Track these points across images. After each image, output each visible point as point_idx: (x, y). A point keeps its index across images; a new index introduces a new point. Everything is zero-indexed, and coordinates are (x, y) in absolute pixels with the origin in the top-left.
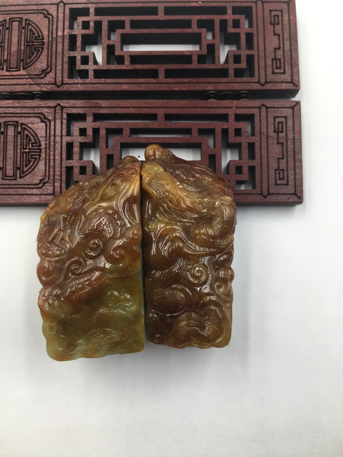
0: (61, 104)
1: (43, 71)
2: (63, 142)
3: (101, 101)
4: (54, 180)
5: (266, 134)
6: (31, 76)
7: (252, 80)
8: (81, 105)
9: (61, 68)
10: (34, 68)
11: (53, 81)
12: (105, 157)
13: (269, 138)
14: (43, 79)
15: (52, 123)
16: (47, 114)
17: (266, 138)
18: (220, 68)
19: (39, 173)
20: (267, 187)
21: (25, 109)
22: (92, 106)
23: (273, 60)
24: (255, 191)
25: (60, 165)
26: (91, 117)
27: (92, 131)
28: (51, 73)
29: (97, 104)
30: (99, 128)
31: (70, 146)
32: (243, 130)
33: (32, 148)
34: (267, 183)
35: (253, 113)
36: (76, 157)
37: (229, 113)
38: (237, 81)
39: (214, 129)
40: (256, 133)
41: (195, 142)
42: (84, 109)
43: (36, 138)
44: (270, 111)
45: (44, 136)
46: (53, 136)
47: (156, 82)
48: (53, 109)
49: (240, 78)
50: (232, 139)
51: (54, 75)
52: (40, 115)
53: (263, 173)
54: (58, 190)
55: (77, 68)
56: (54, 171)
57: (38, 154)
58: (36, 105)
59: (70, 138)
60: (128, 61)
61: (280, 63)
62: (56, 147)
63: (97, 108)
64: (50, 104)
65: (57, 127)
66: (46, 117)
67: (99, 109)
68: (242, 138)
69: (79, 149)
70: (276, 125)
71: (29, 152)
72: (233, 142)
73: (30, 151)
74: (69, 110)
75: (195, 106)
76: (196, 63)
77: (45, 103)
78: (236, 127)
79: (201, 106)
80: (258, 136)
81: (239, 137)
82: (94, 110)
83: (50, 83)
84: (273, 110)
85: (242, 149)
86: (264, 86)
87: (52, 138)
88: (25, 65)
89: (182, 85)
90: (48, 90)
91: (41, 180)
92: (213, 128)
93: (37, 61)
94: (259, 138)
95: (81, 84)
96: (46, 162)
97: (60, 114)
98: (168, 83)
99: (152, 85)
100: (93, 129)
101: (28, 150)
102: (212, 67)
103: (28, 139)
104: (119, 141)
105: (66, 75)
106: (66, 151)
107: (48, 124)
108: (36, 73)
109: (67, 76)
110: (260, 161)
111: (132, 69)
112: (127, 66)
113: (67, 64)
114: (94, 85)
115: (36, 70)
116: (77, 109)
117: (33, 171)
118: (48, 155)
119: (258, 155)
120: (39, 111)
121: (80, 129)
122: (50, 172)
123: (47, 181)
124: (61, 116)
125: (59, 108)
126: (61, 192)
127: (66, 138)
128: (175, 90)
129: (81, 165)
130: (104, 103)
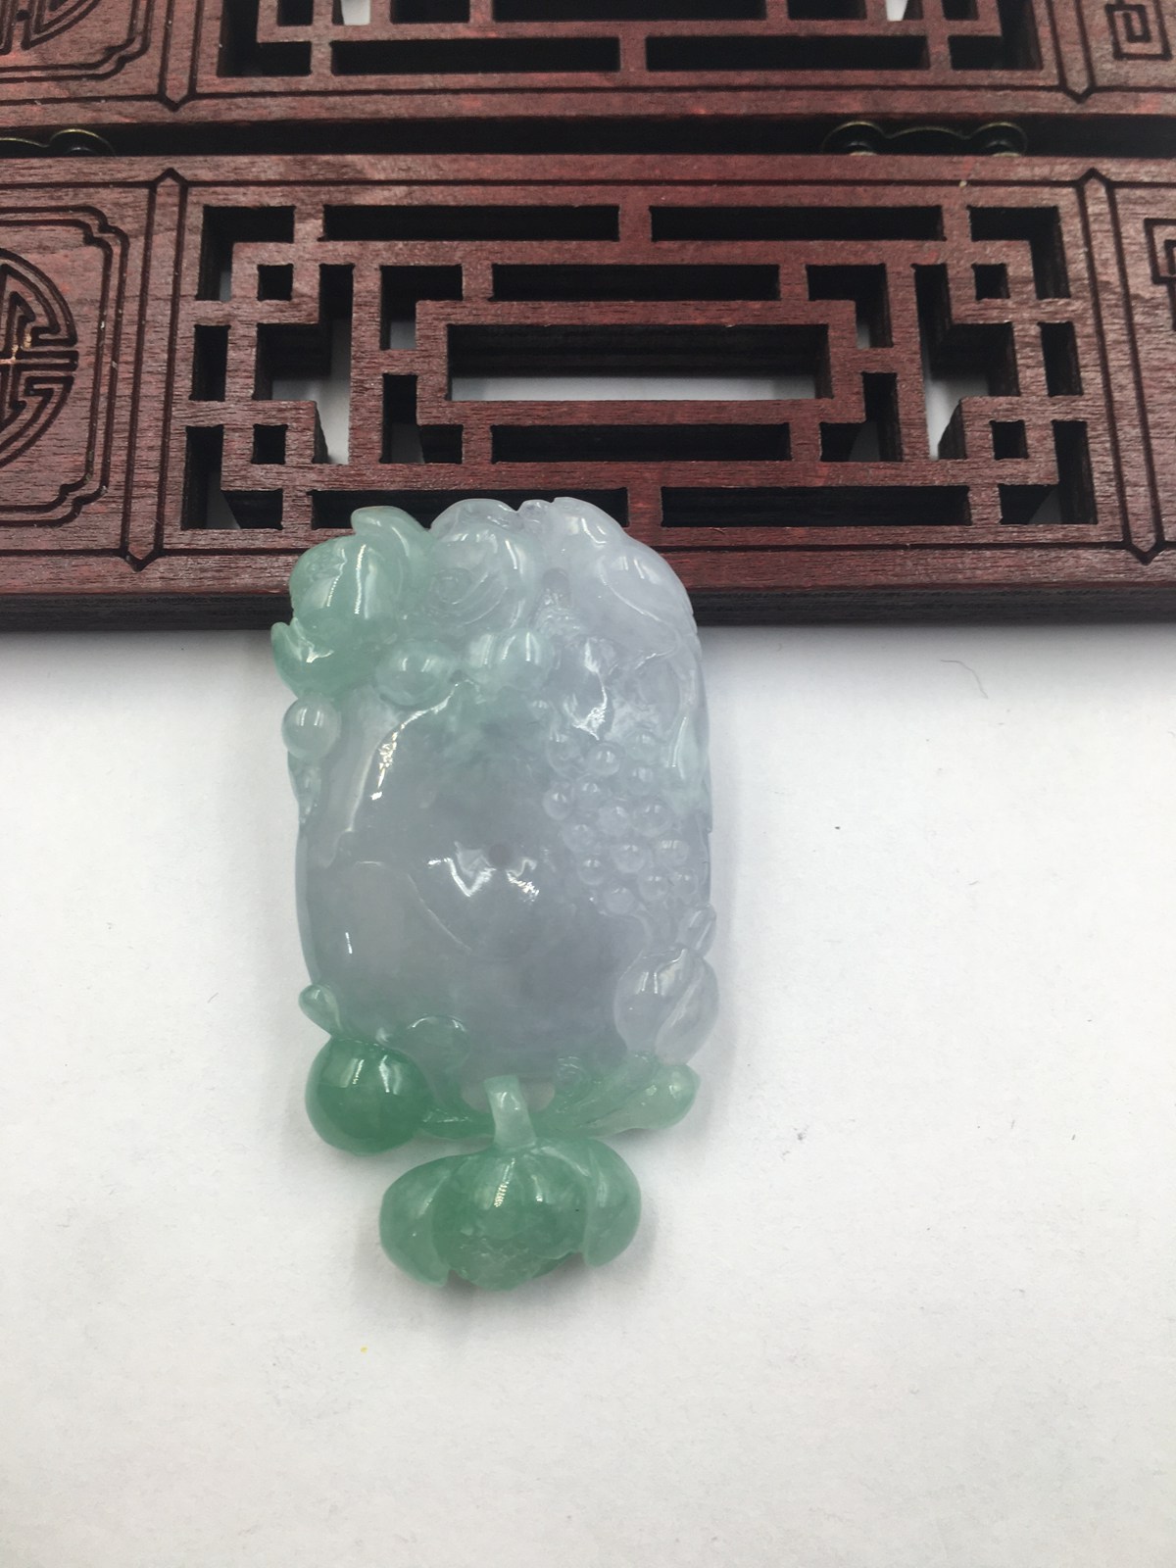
0: (180, 172)
1: (111, 50)
2: (179, 326)
3: (360, 156)
4: (128, 485)
5: (1119, 290)
6: (54, 72)
7: (1032, 78)
8: (272, 176)
9: (192, 37)
10: (73, 42)
11: (152, 85)
12: (377, 387)
13: (1133, 304)
14: (109, 80)
15: (137, 247)
16: (115, 210)
17: (1120, 303)
18: (889, 33)
19: (57, 459)
20: (1149, 515)
21: (16, 193)
22: (321, 177)
23: (1110, 9)
24: (1094, 532)
25: (161, 424)
26: (316, 219)
27: (318, 277)
28: (144, 58)
29: (344, 170)
30: (350, 267)
31: (212, 342)
32: (1011, 271)
33: (32, 350)
34: (1148, 493)
35: (1052, 204)
36: (239, 384)
37: (945, 204)
38: (970, 82)
39: (882, 266)
40: (1070, 284)
41: (797, 322)
42: (287, 189)
43: (56, 308)
44: (1124, 197)
45: (92, 301)
46: (133, 297)
47: (606, 84)
48: (145, 191)
49: (982, 73)
50: (965, 306)
51: (158, 62)
52: (80, 216)
53: (1122, 454)
54: (142, 528)
55: (262, 37)
56: (132, 448)
57: (61, 374)
58: (68, 178)
59: (217, 307)
60: (483, 8)
61: (1144, 21)
62: (147, 345)
63: (343, 188)
64: (133, 173)
65: (154, 263)
66: (109, 223)
67: (352, 188)
68: (1010, 303)
69: (254, 353)
70: (1161, 255)
71: (19, 368)
72: (969, 321)
73: (23, 361)
74: (214, 193)
75: (790, 175)
76: (783, 14)
77: (108, 166)
78: (980, 261)
79: (814, 176)
80: (1083, 298)
81: (999, 301)
82: (329, 192)
83: (139, 92)
84: (1139, 192)
85: (1017, 348)
86: (1089, 101)
87: (131, 308)
88: (32, 31)
89: (723, 94)
90: (127, 121)
91: (65, 489)
92: (875, 262)
93: (90, 15)
94: (1089, 305)
95: (273, 94)
96: (94, 410)
97: (176, 209)
98: (661, 89)
99: (591, 95)
100: (323, 267)
101: (13, 358)
102: (853, 28)
103: (19, 312)
104: (444, 319)
105: (212, 64)
106: (194, 363)
107: (117, 250)
108: (76, 57)
109: (215, 67)
110: (1103, 404)
111: (502, 37)
112: (480, 28)
113: (218, 23)
114: (332, 99)
115: (80, 49)
116: (252, 188)
117: (33, 448)
118: (105, 380)
119: (1091, 377)
120: (79, 202)
121: (261, 268)
122: (113, 452)
123: (91, 492)
124: (176, 217)
125: (172, 186)
126: (162, 539)
127: (193, 309)
128: (693, 115)
129: (260, 423)
130: (372, 165)
